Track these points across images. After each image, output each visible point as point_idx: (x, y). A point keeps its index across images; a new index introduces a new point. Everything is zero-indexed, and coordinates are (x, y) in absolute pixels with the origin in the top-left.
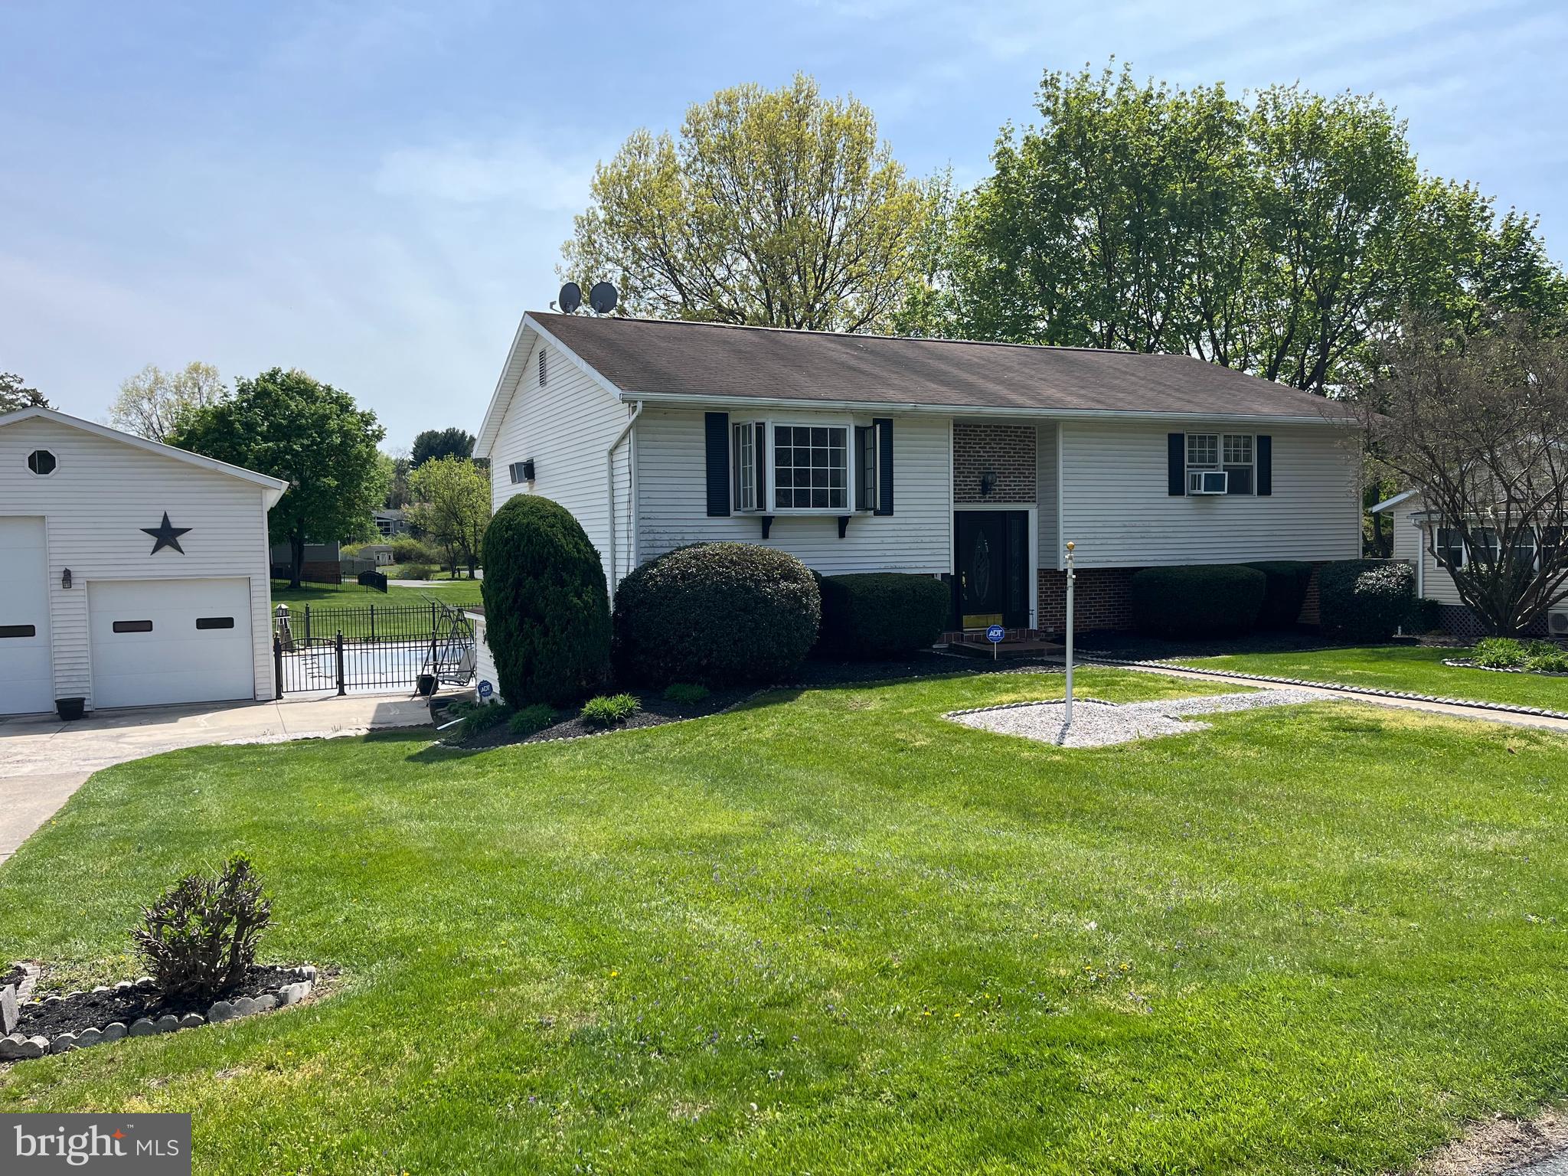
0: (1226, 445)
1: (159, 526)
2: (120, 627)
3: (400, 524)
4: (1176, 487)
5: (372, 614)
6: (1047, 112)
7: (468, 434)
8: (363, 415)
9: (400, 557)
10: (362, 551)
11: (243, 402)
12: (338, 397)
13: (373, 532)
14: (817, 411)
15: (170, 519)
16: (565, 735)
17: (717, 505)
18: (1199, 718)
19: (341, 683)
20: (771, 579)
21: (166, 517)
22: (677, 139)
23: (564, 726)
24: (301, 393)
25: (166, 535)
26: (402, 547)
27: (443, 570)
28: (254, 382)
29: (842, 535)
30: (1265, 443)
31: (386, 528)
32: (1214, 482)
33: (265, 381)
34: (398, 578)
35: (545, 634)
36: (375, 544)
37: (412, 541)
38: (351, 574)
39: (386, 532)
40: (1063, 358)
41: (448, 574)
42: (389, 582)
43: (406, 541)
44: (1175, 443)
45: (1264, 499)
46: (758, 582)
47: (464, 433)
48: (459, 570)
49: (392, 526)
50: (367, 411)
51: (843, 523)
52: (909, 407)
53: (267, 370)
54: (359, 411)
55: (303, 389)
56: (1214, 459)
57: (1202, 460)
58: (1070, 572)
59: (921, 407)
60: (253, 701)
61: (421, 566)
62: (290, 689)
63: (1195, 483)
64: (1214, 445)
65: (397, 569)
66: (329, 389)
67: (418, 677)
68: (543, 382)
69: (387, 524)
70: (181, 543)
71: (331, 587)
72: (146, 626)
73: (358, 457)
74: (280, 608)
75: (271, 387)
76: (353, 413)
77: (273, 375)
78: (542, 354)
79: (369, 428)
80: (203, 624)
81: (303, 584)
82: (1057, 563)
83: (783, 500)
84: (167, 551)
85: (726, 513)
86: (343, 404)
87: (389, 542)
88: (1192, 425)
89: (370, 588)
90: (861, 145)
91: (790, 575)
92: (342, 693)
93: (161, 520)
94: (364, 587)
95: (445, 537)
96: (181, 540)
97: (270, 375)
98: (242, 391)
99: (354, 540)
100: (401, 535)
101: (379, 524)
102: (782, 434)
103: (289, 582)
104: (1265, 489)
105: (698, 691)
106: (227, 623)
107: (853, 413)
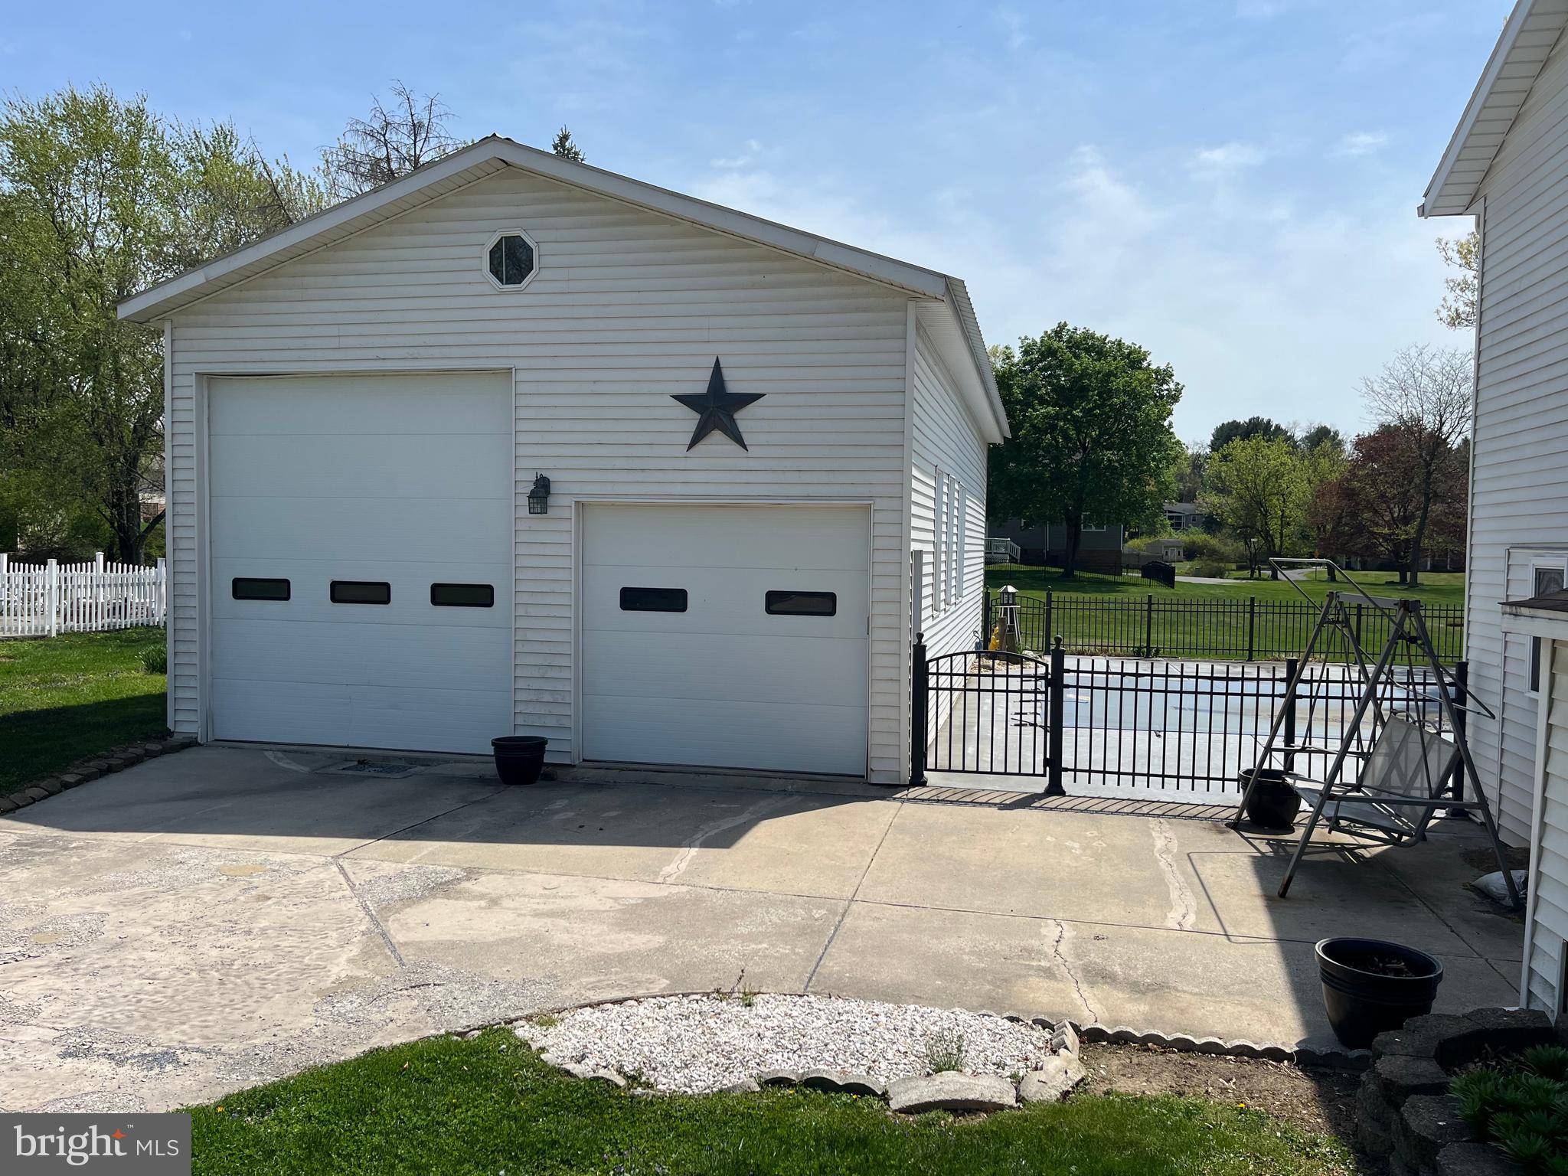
1: (702, 388)
2: (634, 599)
3: (1194, 518)
5: (1150, 611)
7: (1274, 424)
8: (1157, 371)
9: (1191, 553)
10: (1149, 546)
11: (1025, 364)
12: (1130, 353)
13: (1163, 526)
15: (727, 374)
19: (1054, 763)
21: (717, 369)
24: (1088, 350)
25: (717, 409)
26: (1194, 543)
27: (1239, 568)
28: (1039, 341)
31: (1177, 523)
33: (1049, 337)
34: (1187, 574)
36: (1164, 537)
37: (1205, 537)
38: (1134, 568)
39: (1177, 526)
41: (1247, 573)
42: (1177, 578)
43: (1198, 536)
47: (1269, 421)
48: (1260, 569)
49: (1183, 521)
50: (1163, 367)
53: (1051, 327)
54: (1153, 367)
55: (1089, 345)
61: (1215, 564)
62: (943, 763)
65: (1187, 565)
66: (1119, 343)
69: (1179, 518)
70: (742, 426)
71: (1110, 578)
72: (675, 601)
73: (1147, 421)
74: (1006, 592)
75: (1056, 345)
76: (1145, 370)
77: (1059, 332)
79: (1165, 387)
80: (779, 602)
81: (1076, 573)
84: (717, 442)
86: (1134, 359)
87: (1181, 537)
89: (1153, 582)
92: (1055, 788)
93: (707, 375)
94: (1147, 581)
95: (1244, 532)
96: (745, 419)
97: (1056, 332)
98: (1026, 353)
99: (1143, 533)
100: (1193, 529)
101: (1170, 518)
103: (1062, 570)
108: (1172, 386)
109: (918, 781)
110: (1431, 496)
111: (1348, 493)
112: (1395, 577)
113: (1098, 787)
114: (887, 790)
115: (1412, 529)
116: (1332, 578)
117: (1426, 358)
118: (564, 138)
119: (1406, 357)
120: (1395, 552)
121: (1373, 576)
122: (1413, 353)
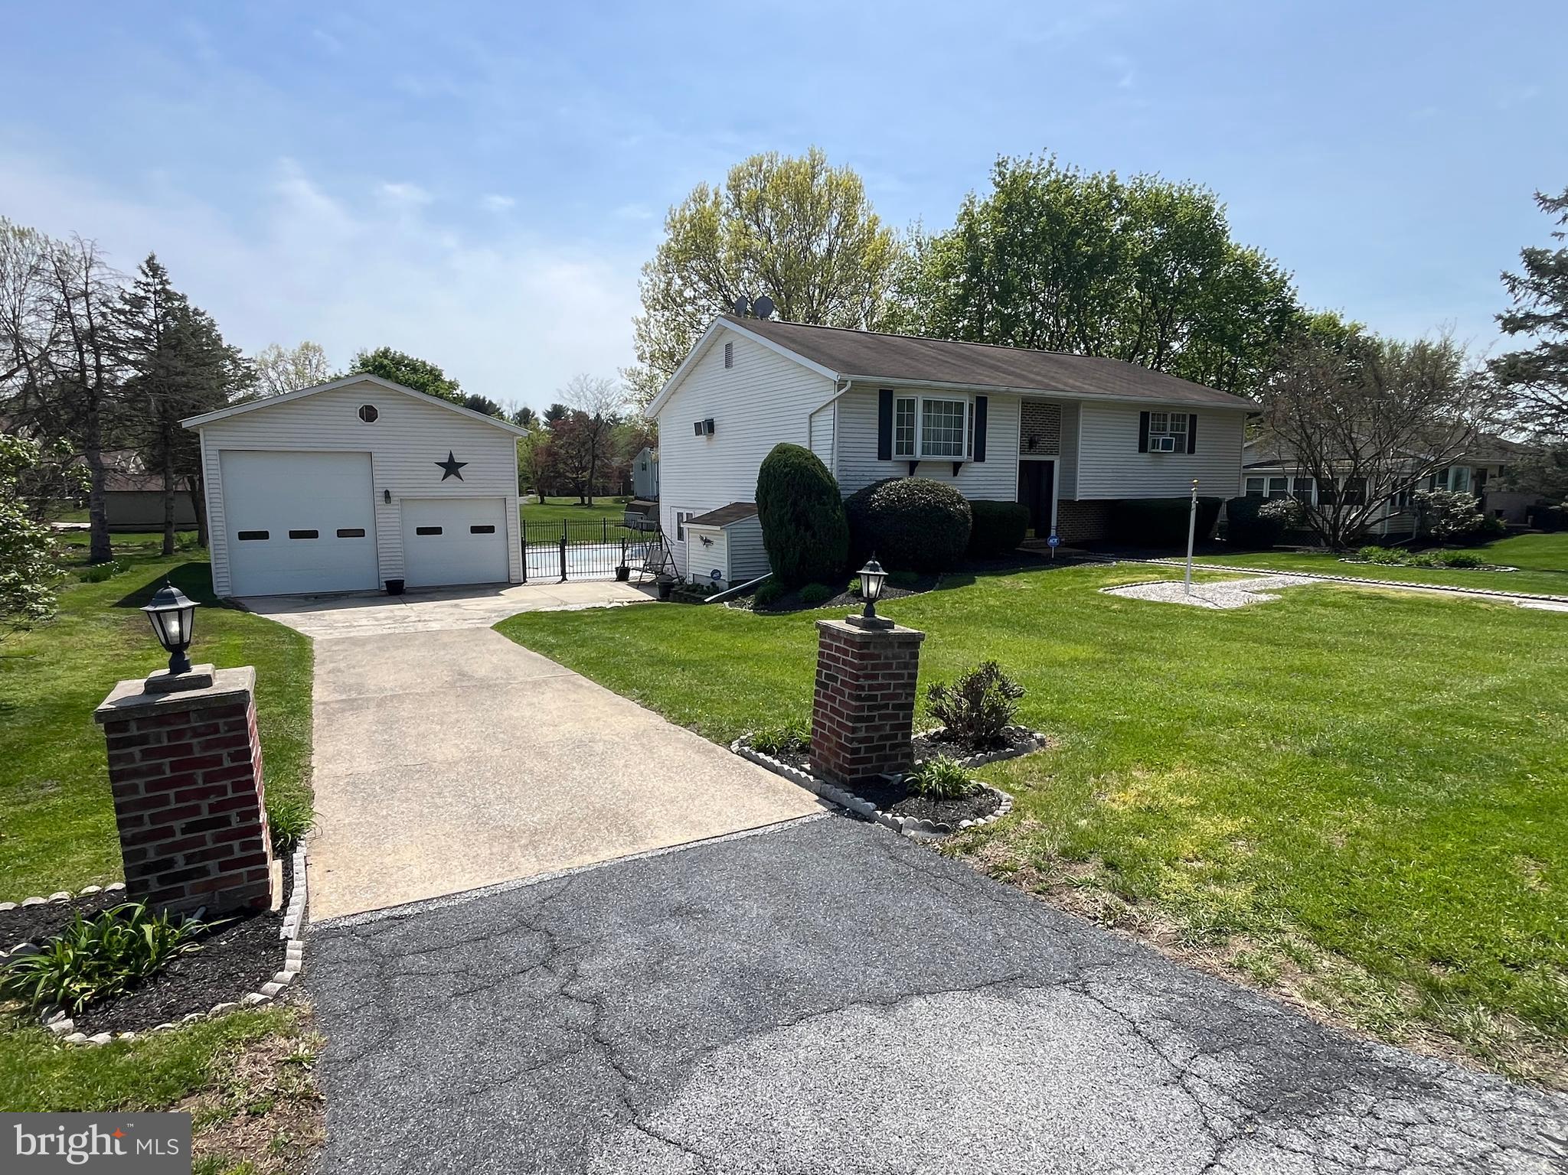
0: (1172, 420)
1: (446, 461)
2: (421, 531)
4: (1143, 448)
6: (997, 185)
8: (450, 383)
14: (949, 390)
15: (454, 456)
16: (842, 603)
17: (884, 454)
18: (1268, 592)
19: (564, 573)
20: (953, 503)
21: (451, 454)
22: (724, 191)
23: (841, 597)
25: (451, 467)
29: (955, 474)
30: (1193, 418)
32: (1167, 445)
35: (814, 536)
40: (1051, 359)
44: (1144, 417)
45: (1191, 456)
46: (945, 504)
51: (956, 467)
52: (1003, 389)
56: (1164, 429)
57: (1158, 430)
58: (1194, 499)
59: (1011, 389)
60: (508, 584)
62: (532, 575)
63: (1155, 444)
64: (1165, 420)
66: (424, 363)
67: (617, 569)
68: (728, 364)
70: (461, 473)
72: (437, 531)
75: (386, 362)
76: (443, 381)
77: (387, 351)
78: (729, 347)
80: (475, 530)
82: (1074, 495)
83: (925, 450)
84: (452, 478)
85: (889, 458)
88: (1155, 406)
90: (852, 200)
91: (960, 500)
92: (564, 579)
93: (448, 456)
96: (461, 470)
102: (927, 404)
104: (1191, 451)
105: (912, 576)
106: (490, 529)
107: (969, 391)
108: (458, 392)
109: (525, 581)
110: (595, 457)
111: (550, 452)
112: (578, 500)
113: (576, 577)
114: (519, 584)
115: (587, 474)
116: (542, 502)
117: (588, 381)
118: (152, 258)
119: (577, 379)
120: (577, 486)
121: (564, 500)
122: (582, 378)
